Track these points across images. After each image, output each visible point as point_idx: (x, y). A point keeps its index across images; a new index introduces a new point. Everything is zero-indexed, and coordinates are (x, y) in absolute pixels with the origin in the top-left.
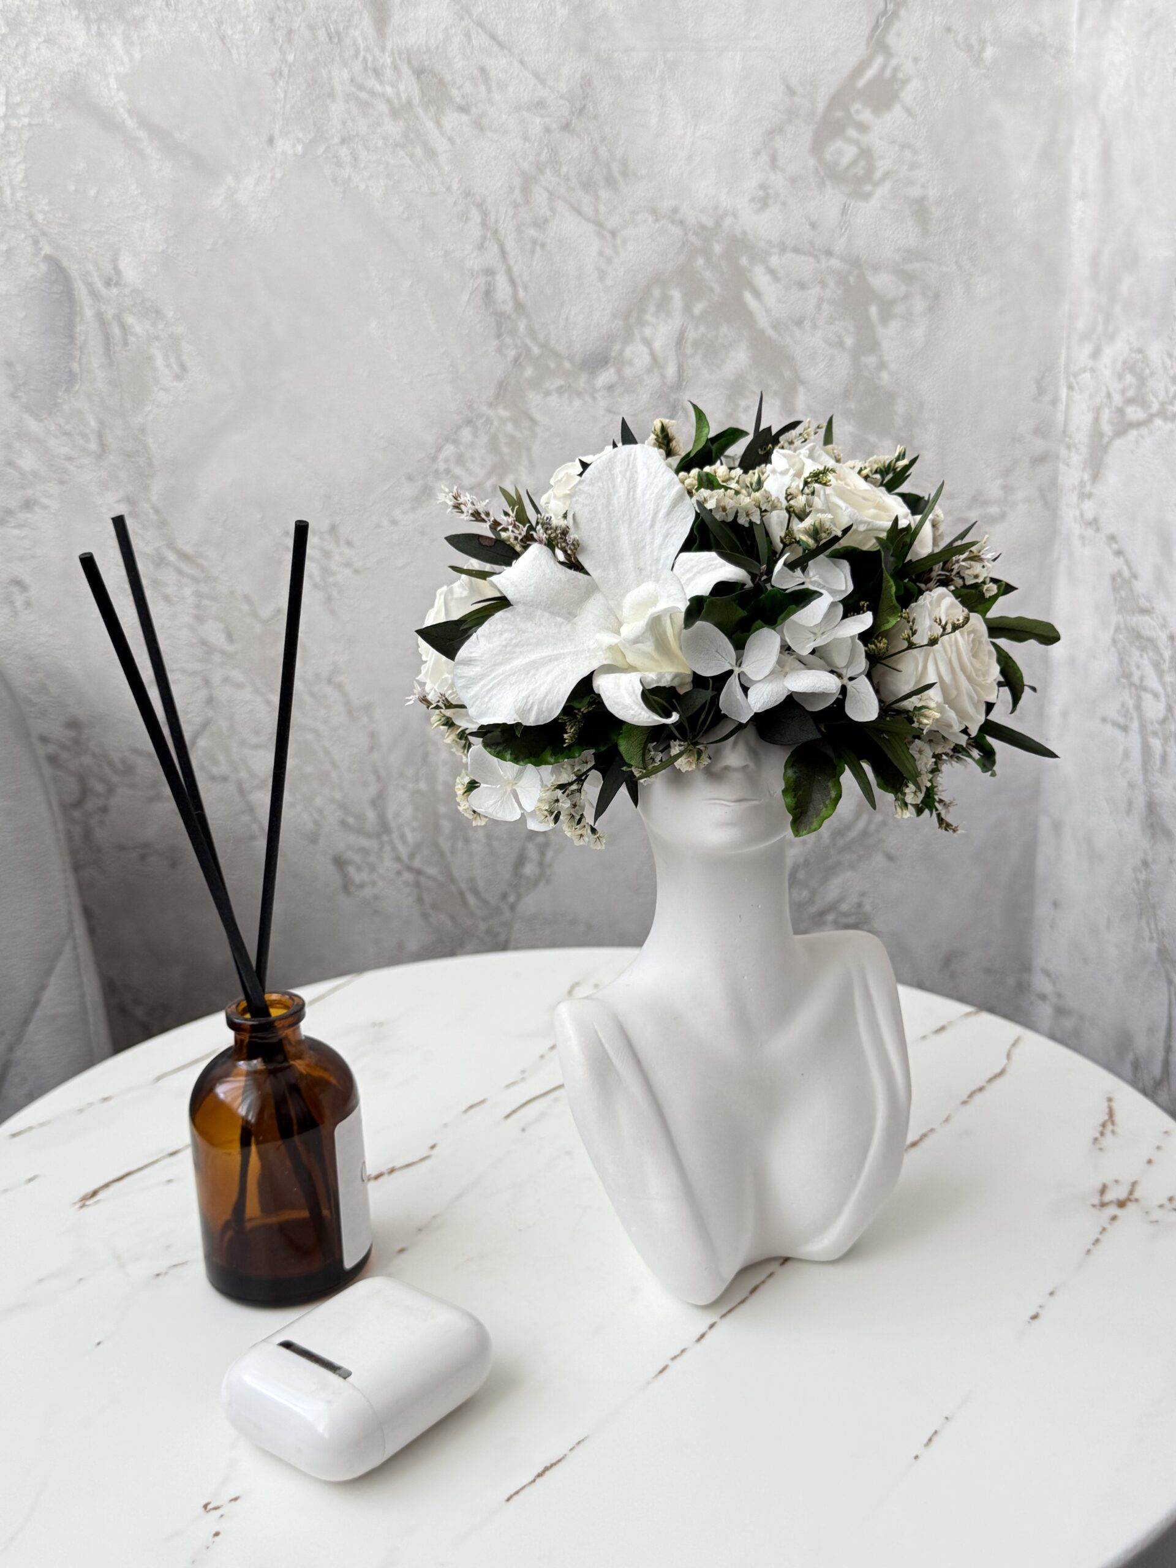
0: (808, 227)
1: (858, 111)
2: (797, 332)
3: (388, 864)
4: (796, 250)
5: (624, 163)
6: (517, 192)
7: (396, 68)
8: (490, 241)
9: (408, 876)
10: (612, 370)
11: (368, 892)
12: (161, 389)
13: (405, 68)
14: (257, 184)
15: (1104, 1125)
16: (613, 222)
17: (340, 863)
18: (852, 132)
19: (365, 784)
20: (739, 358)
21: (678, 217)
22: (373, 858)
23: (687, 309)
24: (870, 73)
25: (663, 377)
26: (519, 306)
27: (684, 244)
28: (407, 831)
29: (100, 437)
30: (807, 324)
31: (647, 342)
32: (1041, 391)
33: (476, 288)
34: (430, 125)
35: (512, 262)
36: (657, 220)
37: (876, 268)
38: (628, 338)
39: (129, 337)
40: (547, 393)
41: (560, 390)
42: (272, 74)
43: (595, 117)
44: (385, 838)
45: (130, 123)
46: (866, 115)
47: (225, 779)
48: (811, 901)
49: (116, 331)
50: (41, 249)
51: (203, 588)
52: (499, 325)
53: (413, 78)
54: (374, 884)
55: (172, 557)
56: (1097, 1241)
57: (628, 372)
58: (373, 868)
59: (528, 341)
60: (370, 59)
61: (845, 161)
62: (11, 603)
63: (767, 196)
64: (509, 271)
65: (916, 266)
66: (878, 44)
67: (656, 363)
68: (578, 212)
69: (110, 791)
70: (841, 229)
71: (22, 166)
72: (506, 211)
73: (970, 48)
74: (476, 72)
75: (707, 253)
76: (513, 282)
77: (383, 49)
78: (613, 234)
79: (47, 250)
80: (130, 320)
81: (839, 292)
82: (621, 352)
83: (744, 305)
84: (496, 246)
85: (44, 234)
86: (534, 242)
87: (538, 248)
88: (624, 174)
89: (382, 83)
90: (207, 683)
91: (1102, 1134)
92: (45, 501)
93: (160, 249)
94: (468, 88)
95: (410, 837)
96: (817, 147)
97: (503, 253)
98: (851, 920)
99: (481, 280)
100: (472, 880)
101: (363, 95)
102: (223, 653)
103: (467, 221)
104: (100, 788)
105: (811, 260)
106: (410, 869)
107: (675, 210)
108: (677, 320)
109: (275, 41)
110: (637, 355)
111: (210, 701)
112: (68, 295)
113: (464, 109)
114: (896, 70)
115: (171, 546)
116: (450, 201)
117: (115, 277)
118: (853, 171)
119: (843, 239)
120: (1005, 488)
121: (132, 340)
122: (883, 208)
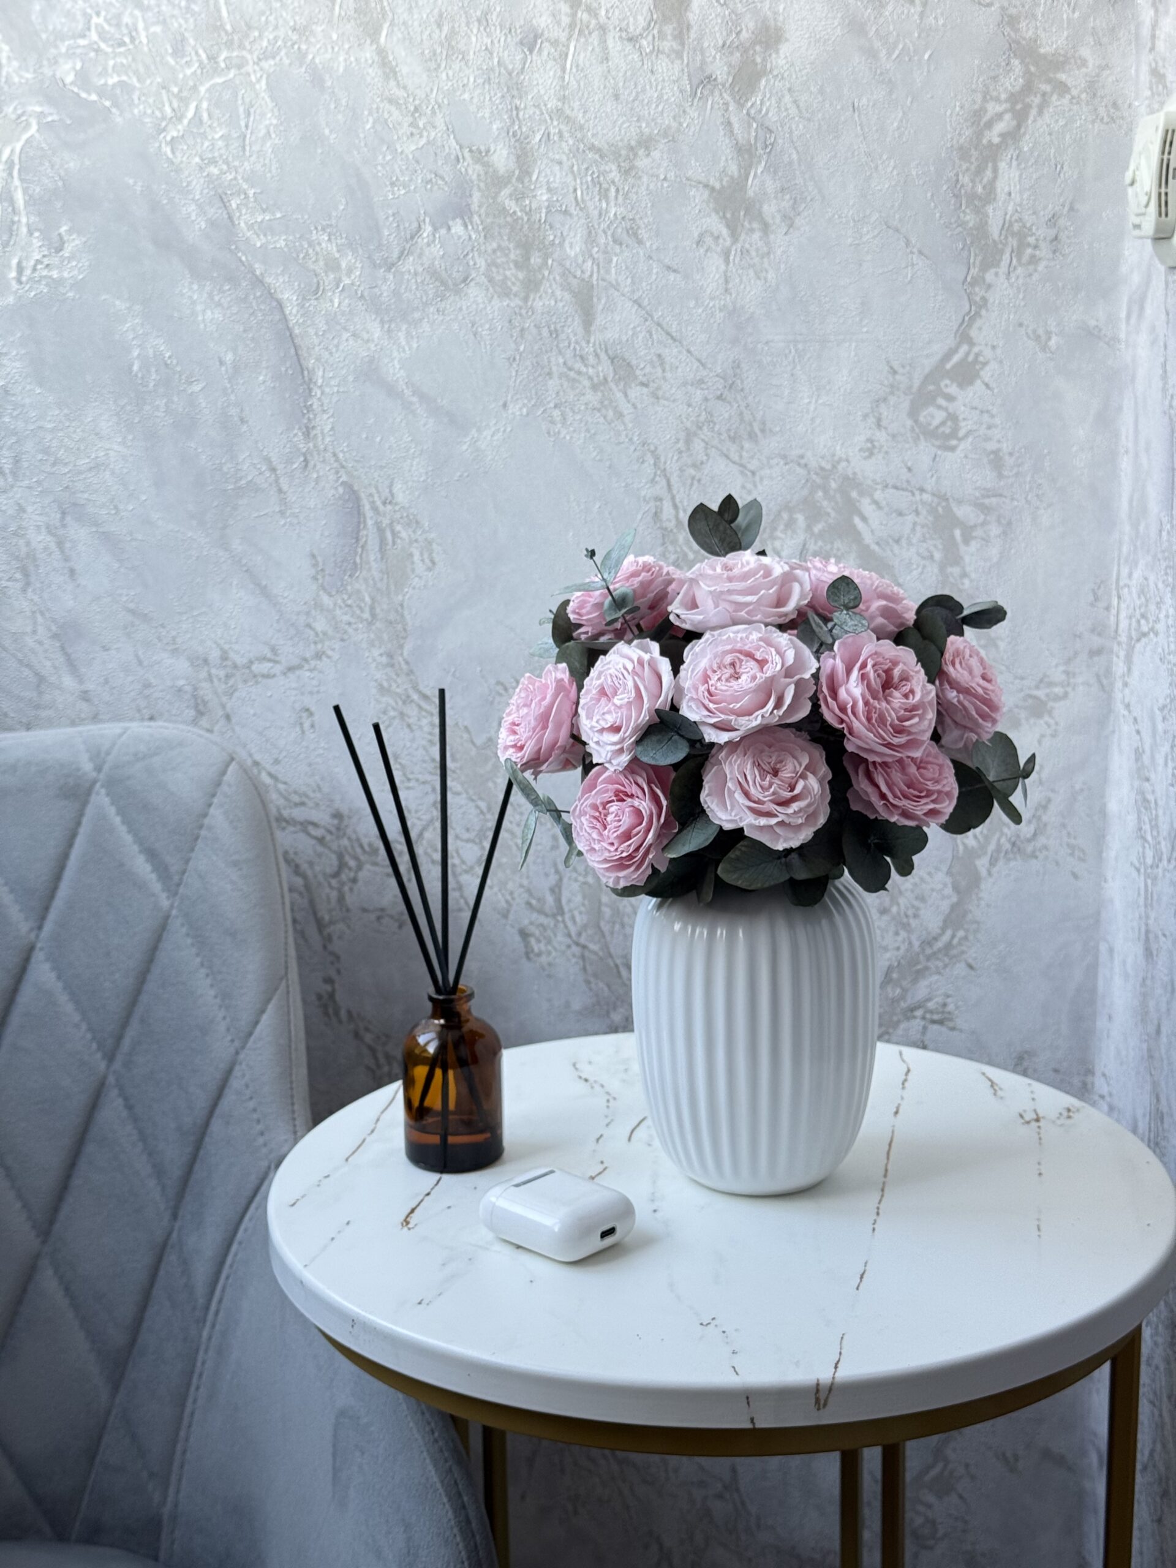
0: (905, 470)
1: (946, 386)
2: (896, 548)
3: (560, 938)
4: (896, 488)
5: (764, 423)
6: (681, 442)
7: (597, 355)
8: (660, 477)
9: (576, 950)
11: (544, 959)
12: (416, 576)
13: (603, 356)
14: (492, 436)
16: (753, 465)
17: (524, 934)
18: (941, 401)
19: (547, 875)
21: (803, 462)
22: (549, 933)
23: (809, 528)
24: (956, 358)
27: (807, 481)
28: (576, 913)
29: (372, 608)
30: (904, 542)
32: (1096, 599)
33: (648, 510)
34: (619, 395)
35: (675, 492)
36: (786, 464)
37: (960, 502)
39: (397, 539)
42: (509, 359)
43: (742, 390)
44: (560, 918)
45: (407, 392)
46: (953, 389)
48: (903, 997)
49: (389, 535)
50: (340, 477)
52: (663, 536)
53: (609, 362)
54: (549, 953)
55: (415, 697)
58: (549, 941)
59: (685, 549)
60: (578, 348)
61: (936, 422)
62: (301, 724)
63: (874, 447)
64: (673, 498)
65: (994, 500)
66: (964, 337)
68: (727, 457)
69: (360, 867)
70: (932, 472)
72: (673, 456)
73: (1038, 338)
74: (655, 359)
75: (825, 489)
76: (675, 507)
77: (588, 342)
78: (753, 473)
79: (344, 478)
80: (398, 528)
81: (931, 518)
83: (853, 527)
84: (664, 480)
85: (343, 467)
86: (693, 478)
87: (695, 483)
88: (763, 431)
89: (586, 366)
92: (330, 653)
93: (422, 479)
94: (648, 369)
95: (578, 919)
96: (913, 413)
97: (669, 485)
98: (936, 1017)
99: (652, 504)
101: (572, 374)
103: (643, 462)
104: (352, 863)
105: (908, 494)
106: (577, 944)
107: (802, 457)
108: (801, 536)
109: (512, 336)
112: (357, 510)
113: (643, 384)
114: (977, 355)
115: (415, 688)
116: (632, 448)
117: (390, 498)
118: (941, 430)
119: (934, 479)
120: (1067, 673)
121: (399, 541)
122: (966, 457)
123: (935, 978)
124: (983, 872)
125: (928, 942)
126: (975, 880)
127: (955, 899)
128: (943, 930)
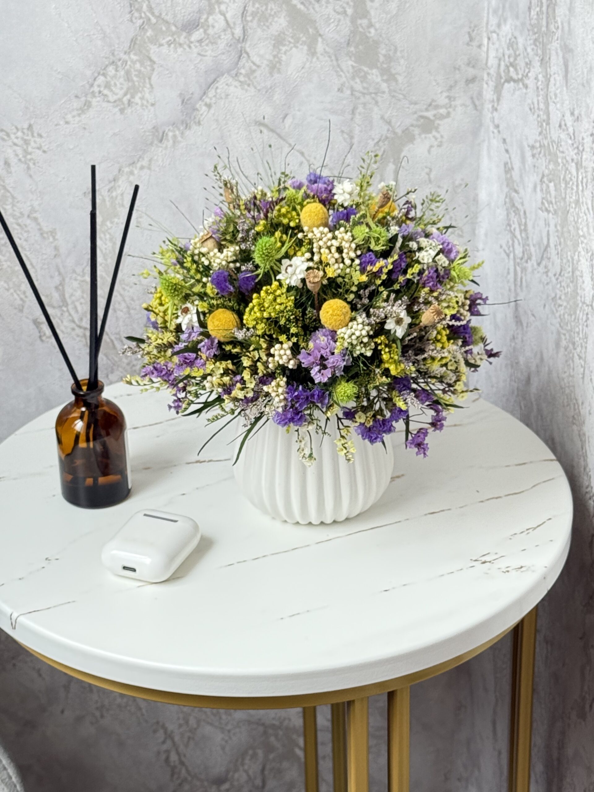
2: (317, 6)
3: (66, 324)
9: (79, 331)
10: (201, 30)
17: (37, 323)
19: (52, 277)
20: (281, 22)
25: (233, 34)
28: (77, 304)
31: (223, 15)
32: (471, 39)
38: (211, 12)
40: (161, 45)
41: (169, 44)
44: (65, 309)
52: (130, 5)
57: (211, 31)
67: (228, 25)
82: (207, 20)
95: (79, 308)
106: (80, 327)
110: (217, 21)
120: (449, 97)
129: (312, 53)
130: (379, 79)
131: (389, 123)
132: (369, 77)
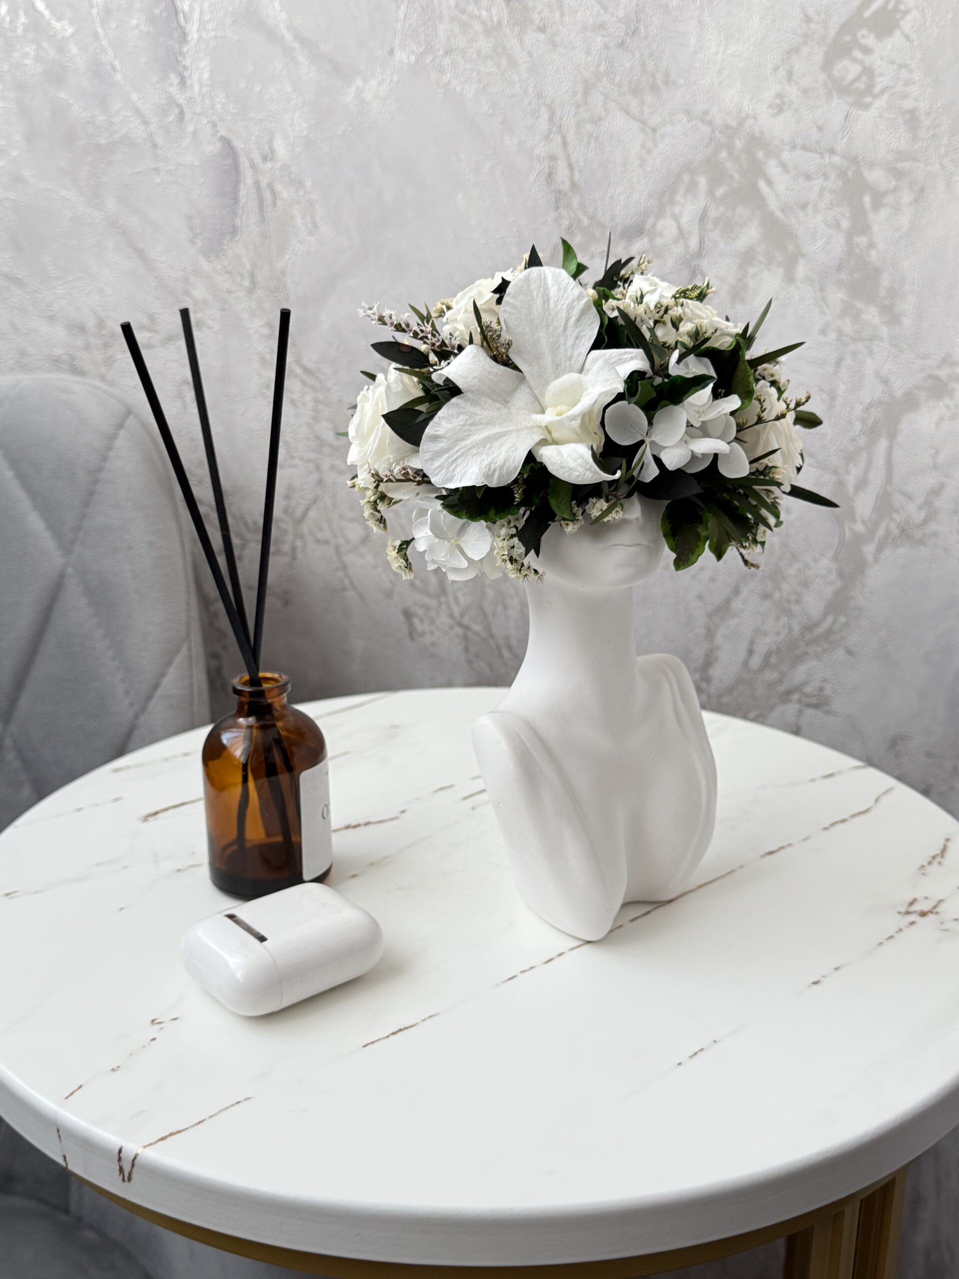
0: (815, 129)
2: (801, 215)
3: (444, 620)
4: (804, 148)
5: (667, 74)
6: (579, 95)
8: (555, 134)
9: (458, 630)
10: (646, 240)
11: (427, 639)
12: (298, 242)
14: (379, 85)
15: (934, 857)
16: (654, 121)
17: (408, 615)
18: (857, 54)
20: (751, 234)
21: (708, 118)
22: (432, 613)
23: (711, 192)
24: (875, 6)
25: (687, 247)
26: (574, 186)
27: (711, 140)
29: (252, 276)
30: (810, 209)
31: (676, 218)
33: (541, 171)
34: (514, 41)
35: (571, 151)
36: (689, 121)
37: (872, 165)
38: (660, 214)
39: (278, 200)
43: (646, 37)
44: (443, 599)
45: (288, 36)
46: (870, 40)
47: (327, 543)
49: (268, 195)
50: (218, 131)
51: (320, 396)
52: (557, 201)
54: (432, 633)
56: (891, 937)
57: (659, 242)
58: (432, 622)
59: (580, 214)
61: (850, 77)
63: (783, 103)
64: (568, 157)
65: (906, 165)
67: (682, 234)
68: (627, 112)
69: (244, 544)
70: (844, 132)
71: (208, 68)
72: (570, 110)
75: (730, 148)
76: (571, 167)
78: (654, 130)
79: (223, 132)
80: (279, 187)
81: (839, 183)
82: (654, 225)
83: (757, 191)
84: (559, 138)
85: (221, 120)
86: (590, 135)
87: (593, 141)
88: (666, 83)
90: (318, 468)
91: (930, 863)
92: (211, 323)
93: (305, 133)
94: (546, 13)
95: (462, 599)
96: (827, 65)
97: (565, 144)
98: (813, 701)
99: (546, 164)
100: (507, 638)
101: (464, 18)
102: (331, 446)
103: (537, 117)
105: (817, 156)
106: (460, 624)
107: (706, 113)
108: (702, 201)
110: (667, 227)
111: (320, 482)
112: (235, 167)
113: (542, 29)
114: (898, 3)
115: (299, 362)
116: (526, 101)
117: (270, 155)
118: (856, 85)
119: (845, 141)
121: (279, 202)
122: (880, 116)
123: (814, 663)
124: (870, 558)
125: (808, 628)
126: (861, 567)
127: (839, 584)
128: (825, 616)
129: (790, 278)
130: (876, 320)
131: (885, 382)
132: (865, 317)
